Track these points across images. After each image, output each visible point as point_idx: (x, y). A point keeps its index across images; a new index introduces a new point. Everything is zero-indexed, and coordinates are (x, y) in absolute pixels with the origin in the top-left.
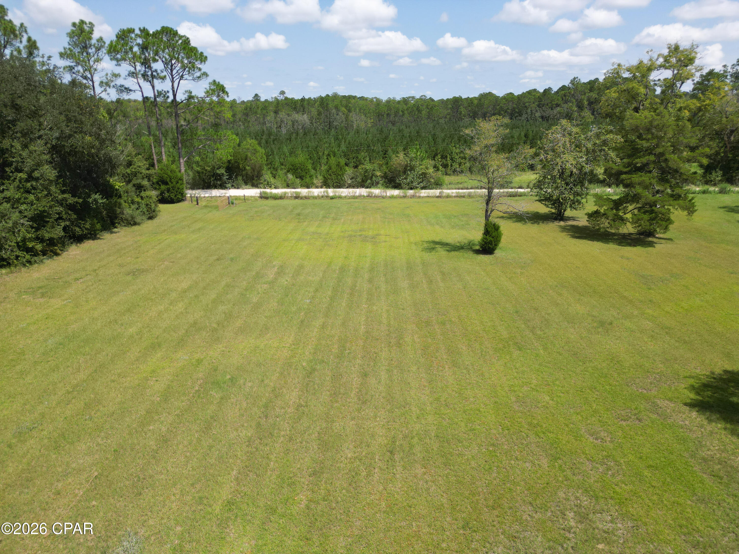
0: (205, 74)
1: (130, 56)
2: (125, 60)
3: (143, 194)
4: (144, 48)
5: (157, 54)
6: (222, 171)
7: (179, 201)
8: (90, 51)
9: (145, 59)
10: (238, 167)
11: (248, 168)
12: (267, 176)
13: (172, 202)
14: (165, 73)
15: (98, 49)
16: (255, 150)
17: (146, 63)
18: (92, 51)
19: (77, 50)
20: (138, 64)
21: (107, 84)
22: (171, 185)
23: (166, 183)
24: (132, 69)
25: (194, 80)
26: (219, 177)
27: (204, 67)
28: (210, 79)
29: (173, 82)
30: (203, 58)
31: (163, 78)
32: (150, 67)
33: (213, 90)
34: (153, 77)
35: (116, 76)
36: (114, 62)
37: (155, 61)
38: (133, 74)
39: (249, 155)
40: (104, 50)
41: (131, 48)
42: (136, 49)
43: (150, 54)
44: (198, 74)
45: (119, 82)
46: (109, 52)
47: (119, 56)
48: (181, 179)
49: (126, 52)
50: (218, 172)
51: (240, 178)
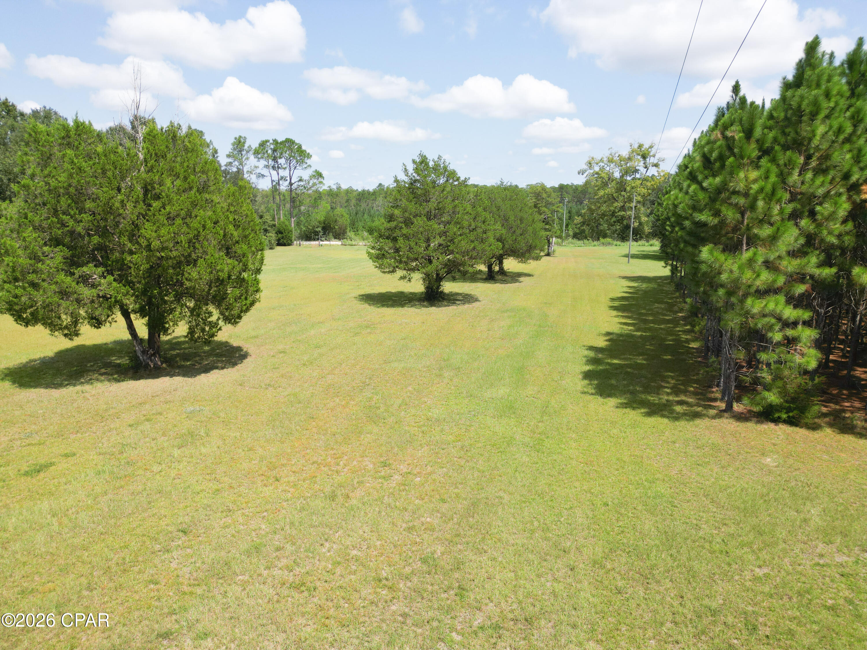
0: (310, 166)
1: (266, 155)
2: (262, 158)
3: (268, 234)
4: (274, 151)
5: (281, 154)
6: (320, 229)
7: (289, 245)
8: (243, 153)
9: (275, 157)
10: (330, 226)
11: (336, 227)
12: (351, 234)
13: (284, 245)
14: (285, 166)
15: (248, 152)
16: (342, 215)
17: (275, 159)
18: (244, 153)
19: (235, 152)
20: (270, 161)
21: (251, 173)
22: (284, 234)
23: (282, 233)
24: (266, 163)
25: (302, 169)
26: (316, 233)
27: (309, 162)
28: (313, 169)
29: (290, 171)
30: (309, 156)
31: (285, 169)
32: (277, 162)
33: (314, 176)
34: (278, 168)
35: (256, 167)
36: (257, 159)
37: (280, 158)
38: (267, 167)
39: (338, 219)
40: (251, 153)
41: (267, 151)
42: (270, 152)
43: (277, 154)
44: (305, 166)
45: (258, 171)
46: (254, 154)
47: (259, 156)
48: (291, 231)
49: (264, 153)
50: (317, 230)
51: (331, 234)
